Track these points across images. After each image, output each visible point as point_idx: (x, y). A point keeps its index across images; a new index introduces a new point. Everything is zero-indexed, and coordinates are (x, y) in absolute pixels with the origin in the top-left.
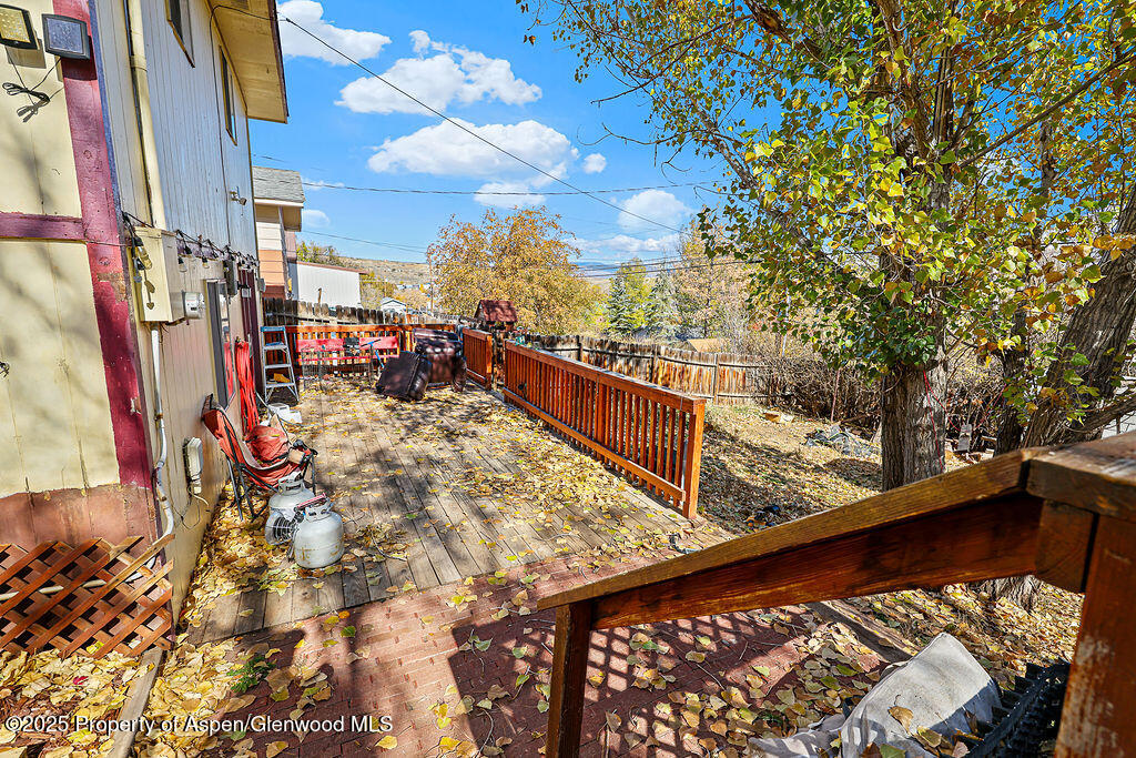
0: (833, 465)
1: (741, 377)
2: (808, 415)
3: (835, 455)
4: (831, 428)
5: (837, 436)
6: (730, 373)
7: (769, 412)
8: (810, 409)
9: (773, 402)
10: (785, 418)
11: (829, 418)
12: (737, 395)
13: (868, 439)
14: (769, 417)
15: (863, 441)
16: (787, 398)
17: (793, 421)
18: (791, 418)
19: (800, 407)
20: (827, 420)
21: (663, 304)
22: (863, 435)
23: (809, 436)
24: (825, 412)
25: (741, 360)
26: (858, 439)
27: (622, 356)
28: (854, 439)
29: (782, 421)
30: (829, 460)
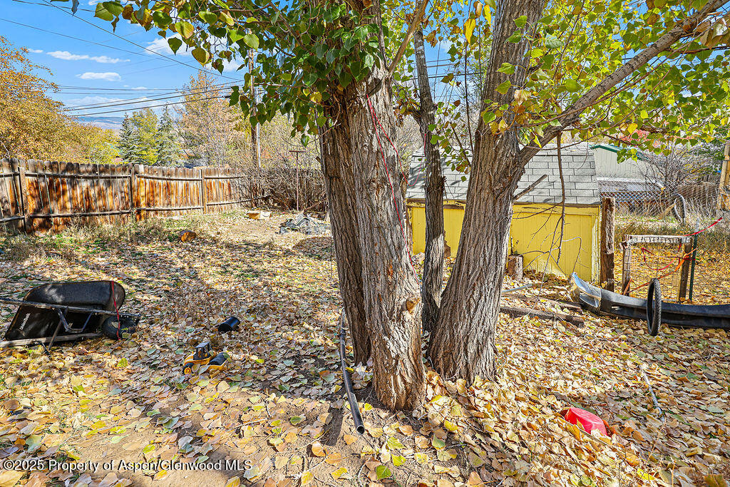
0: (299, 246)
1: (226, 186)
2: (283, 209)
3: (301, 237)
4: (298, 216)
5: (302, 222)
6: (217, 185)
7: (252, 212)
8: (283, 204)
9: (256, 205)
10: (264, 215)
11: (296, 209)
12: (225, 202)
13: (323, 219)
14: (251, 216)
15: (320, 222)
16: (266, 199)
17: (271, 216)
18: (268, 214)
19: (276, 205)
20: (295, 211)
21: (169, 141)
22: (320, 217)
23: (283, 225)
24: (293, 205)
25: (225, 172)
26: (317, 221)
27: (86, 178)
28: (314, 220)
29: (262, 217)
30: (297, 242)
